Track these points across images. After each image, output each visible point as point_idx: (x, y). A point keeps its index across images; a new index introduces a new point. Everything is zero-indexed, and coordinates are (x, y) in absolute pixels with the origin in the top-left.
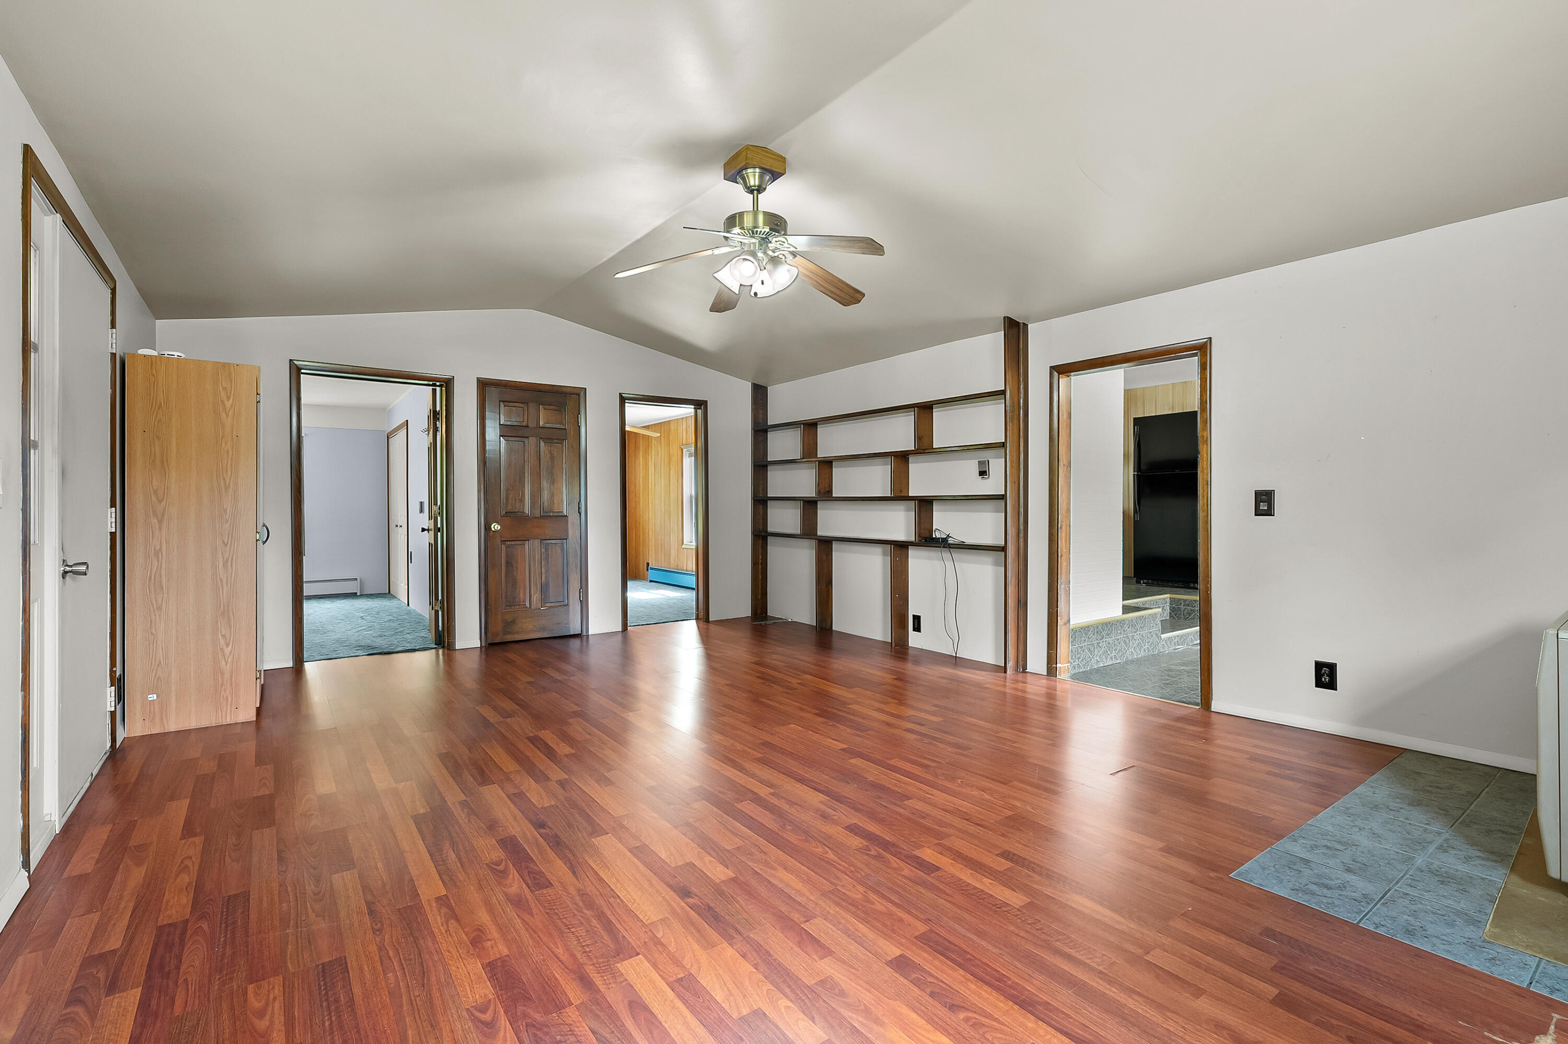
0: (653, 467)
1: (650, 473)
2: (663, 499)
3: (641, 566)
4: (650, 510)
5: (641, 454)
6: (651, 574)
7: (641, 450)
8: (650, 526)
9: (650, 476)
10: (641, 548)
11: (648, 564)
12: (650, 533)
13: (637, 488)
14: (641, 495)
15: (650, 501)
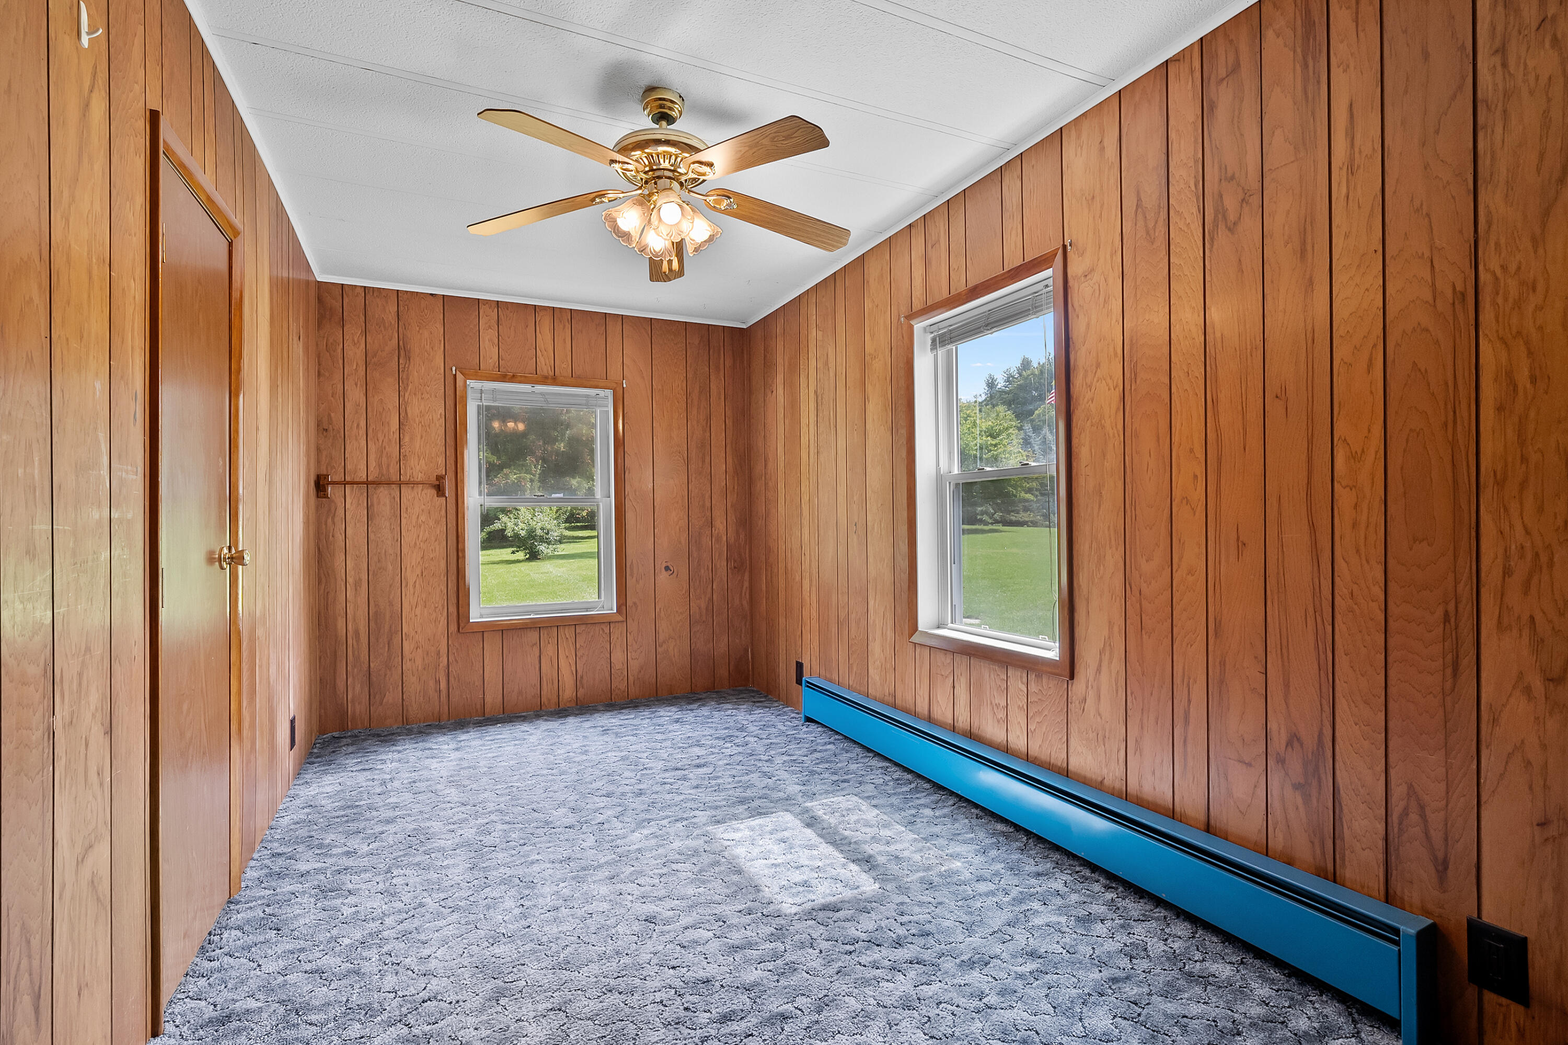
0: (812, 405)
1: (804, 421)
2: (842, 490)
3: (782, 666)
4: (805, 522)
5: (780, 378)
6: (810, 701)
7: (780, 369)
8: (806, 566)
9: (804, 430)
10: (782, 620)
11: (799, 666)
12: (806, 583)
13: (771, 465)
14: (781, 486)
15: (805, 498)
